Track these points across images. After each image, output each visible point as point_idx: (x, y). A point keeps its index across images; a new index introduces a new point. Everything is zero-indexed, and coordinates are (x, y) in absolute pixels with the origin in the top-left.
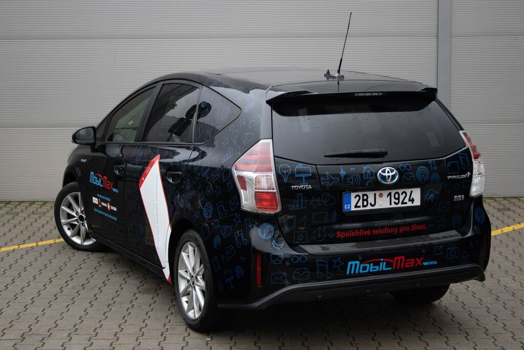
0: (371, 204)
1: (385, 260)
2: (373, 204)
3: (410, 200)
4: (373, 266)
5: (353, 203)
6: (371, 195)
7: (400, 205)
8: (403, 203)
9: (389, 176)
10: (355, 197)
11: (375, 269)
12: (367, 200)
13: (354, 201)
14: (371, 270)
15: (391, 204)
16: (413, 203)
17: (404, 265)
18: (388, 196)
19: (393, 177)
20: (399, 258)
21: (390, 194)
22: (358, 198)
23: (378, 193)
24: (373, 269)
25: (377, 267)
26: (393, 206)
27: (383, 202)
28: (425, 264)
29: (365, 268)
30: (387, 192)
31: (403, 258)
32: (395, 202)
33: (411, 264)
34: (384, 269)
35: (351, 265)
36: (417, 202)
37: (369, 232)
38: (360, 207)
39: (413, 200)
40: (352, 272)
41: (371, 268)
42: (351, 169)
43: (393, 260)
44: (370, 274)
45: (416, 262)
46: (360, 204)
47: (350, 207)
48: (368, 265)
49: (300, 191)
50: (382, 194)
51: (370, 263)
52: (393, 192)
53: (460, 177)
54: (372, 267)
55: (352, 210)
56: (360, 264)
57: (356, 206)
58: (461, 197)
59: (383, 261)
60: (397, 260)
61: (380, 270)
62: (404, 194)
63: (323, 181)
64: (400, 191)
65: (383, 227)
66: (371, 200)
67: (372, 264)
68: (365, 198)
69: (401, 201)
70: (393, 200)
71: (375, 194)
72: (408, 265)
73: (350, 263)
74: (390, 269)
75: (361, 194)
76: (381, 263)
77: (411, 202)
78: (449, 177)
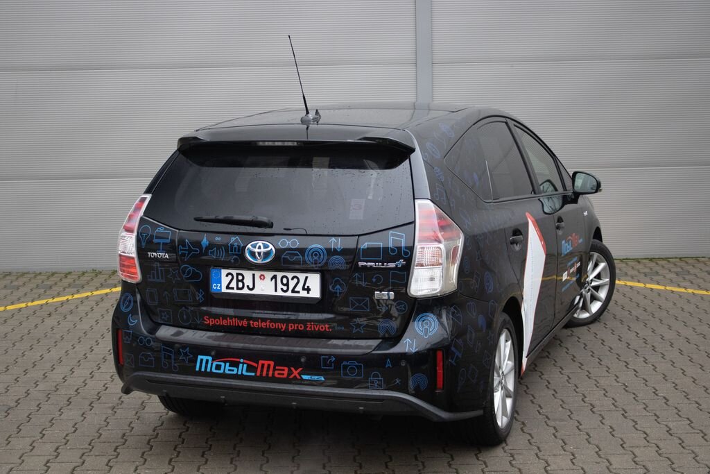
0: (248, 286)
1: (246, 361)
2: (251, 287)
3: (304, 289)
4: (230, 366)
5: (224, 282)
6: (248, 275)
7: (289, 294)
8: (293, 291)
9: (259, 253)
10: (227, 276)
11: (233, 370)
12: (242, 281)
13: (225, 280)
14: (227, 372)
15: (276, 291)
16: (308, 293)
17: (273, 374)
18: (272, 279)
19: (267, 254)
20: (266, 363)
21: (275, 277)
22: (230, 277)
23: (258, 274)
24: (229, 370)
25: (235, 369)
26: (280, 293)
27: (265, 286)
28: (305, 377)
29: (218, 367)
30: (271, 274)
31: (272, 363)
32: (282, 289)
33: (283, 374)
34: (245, 373)
35: (202, 360)
36: (315, 293)
37: (245, 323)
38: (233, 288)
39: (308, 290)
40: (203, 369)
41: (226, 368)
42: (217, 239)
43: (258, 364)
44: (224, 376)
45: (290, 373)
46: (233, 284)
47: (221, 287)
48: (223, 364)
49: (156, 259)
50: (263, 276)
51: (225, 362)
52: (280, 275)
53: (383, 265)
54: (228, 367)
55: (223, 291)
56: (213, 360)
57: (228, 287)
58: (388, 294)
59: (243, 363)
60: (263, 365)
61: (240, 373)
62: (296, 280)
63: (181, 250)
64: (290, 275)
65: (264, 320)
66: (248, 281)
67: (228, 364)
68: (240, 278)
69: (291, 287)
70: (280, 286)
71: (254, 275)
72: (279, 374)
73: (200, 357)
74: (253, 374)
75: (234, 272)
76: (241, 365)
77: (306, 292)
78: (361, 264)
